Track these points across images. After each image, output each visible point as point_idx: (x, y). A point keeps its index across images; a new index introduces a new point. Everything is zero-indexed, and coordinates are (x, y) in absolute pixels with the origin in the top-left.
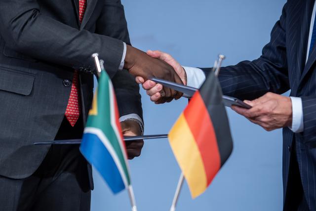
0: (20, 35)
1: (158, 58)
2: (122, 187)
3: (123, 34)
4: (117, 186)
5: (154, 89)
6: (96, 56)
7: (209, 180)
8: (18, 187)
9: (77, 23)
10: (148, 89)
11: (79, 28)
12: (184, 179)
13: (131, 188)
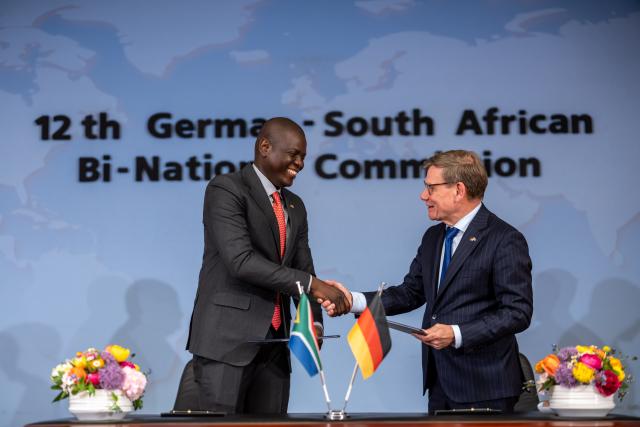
0: (239, 268)
1: (333, 286)
2: (316, 372)
3: (310, 268)
4: (313, 370)
5: (330, 307)
6: (298, 283)
7: (376, 367)
8: (240, 372)
9: (279, 261)
10: (326, 307)
11: (281, 264)
12: (358, 367)
13: (322, 372)
